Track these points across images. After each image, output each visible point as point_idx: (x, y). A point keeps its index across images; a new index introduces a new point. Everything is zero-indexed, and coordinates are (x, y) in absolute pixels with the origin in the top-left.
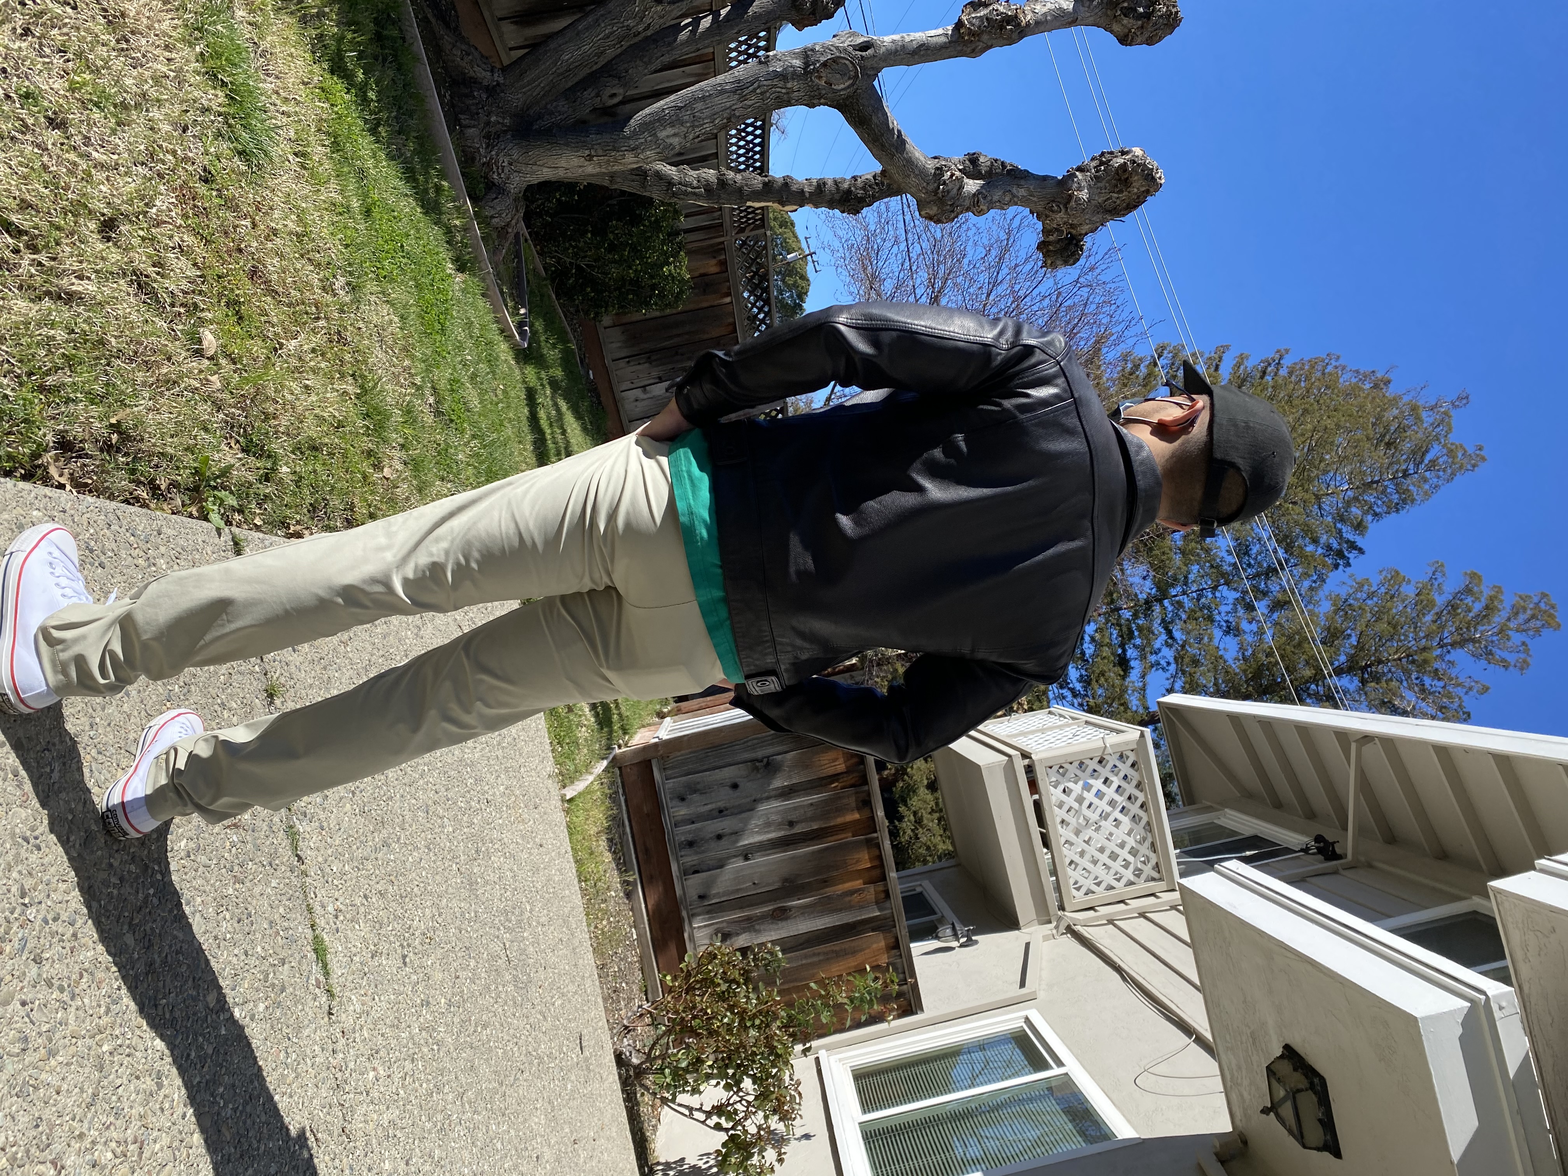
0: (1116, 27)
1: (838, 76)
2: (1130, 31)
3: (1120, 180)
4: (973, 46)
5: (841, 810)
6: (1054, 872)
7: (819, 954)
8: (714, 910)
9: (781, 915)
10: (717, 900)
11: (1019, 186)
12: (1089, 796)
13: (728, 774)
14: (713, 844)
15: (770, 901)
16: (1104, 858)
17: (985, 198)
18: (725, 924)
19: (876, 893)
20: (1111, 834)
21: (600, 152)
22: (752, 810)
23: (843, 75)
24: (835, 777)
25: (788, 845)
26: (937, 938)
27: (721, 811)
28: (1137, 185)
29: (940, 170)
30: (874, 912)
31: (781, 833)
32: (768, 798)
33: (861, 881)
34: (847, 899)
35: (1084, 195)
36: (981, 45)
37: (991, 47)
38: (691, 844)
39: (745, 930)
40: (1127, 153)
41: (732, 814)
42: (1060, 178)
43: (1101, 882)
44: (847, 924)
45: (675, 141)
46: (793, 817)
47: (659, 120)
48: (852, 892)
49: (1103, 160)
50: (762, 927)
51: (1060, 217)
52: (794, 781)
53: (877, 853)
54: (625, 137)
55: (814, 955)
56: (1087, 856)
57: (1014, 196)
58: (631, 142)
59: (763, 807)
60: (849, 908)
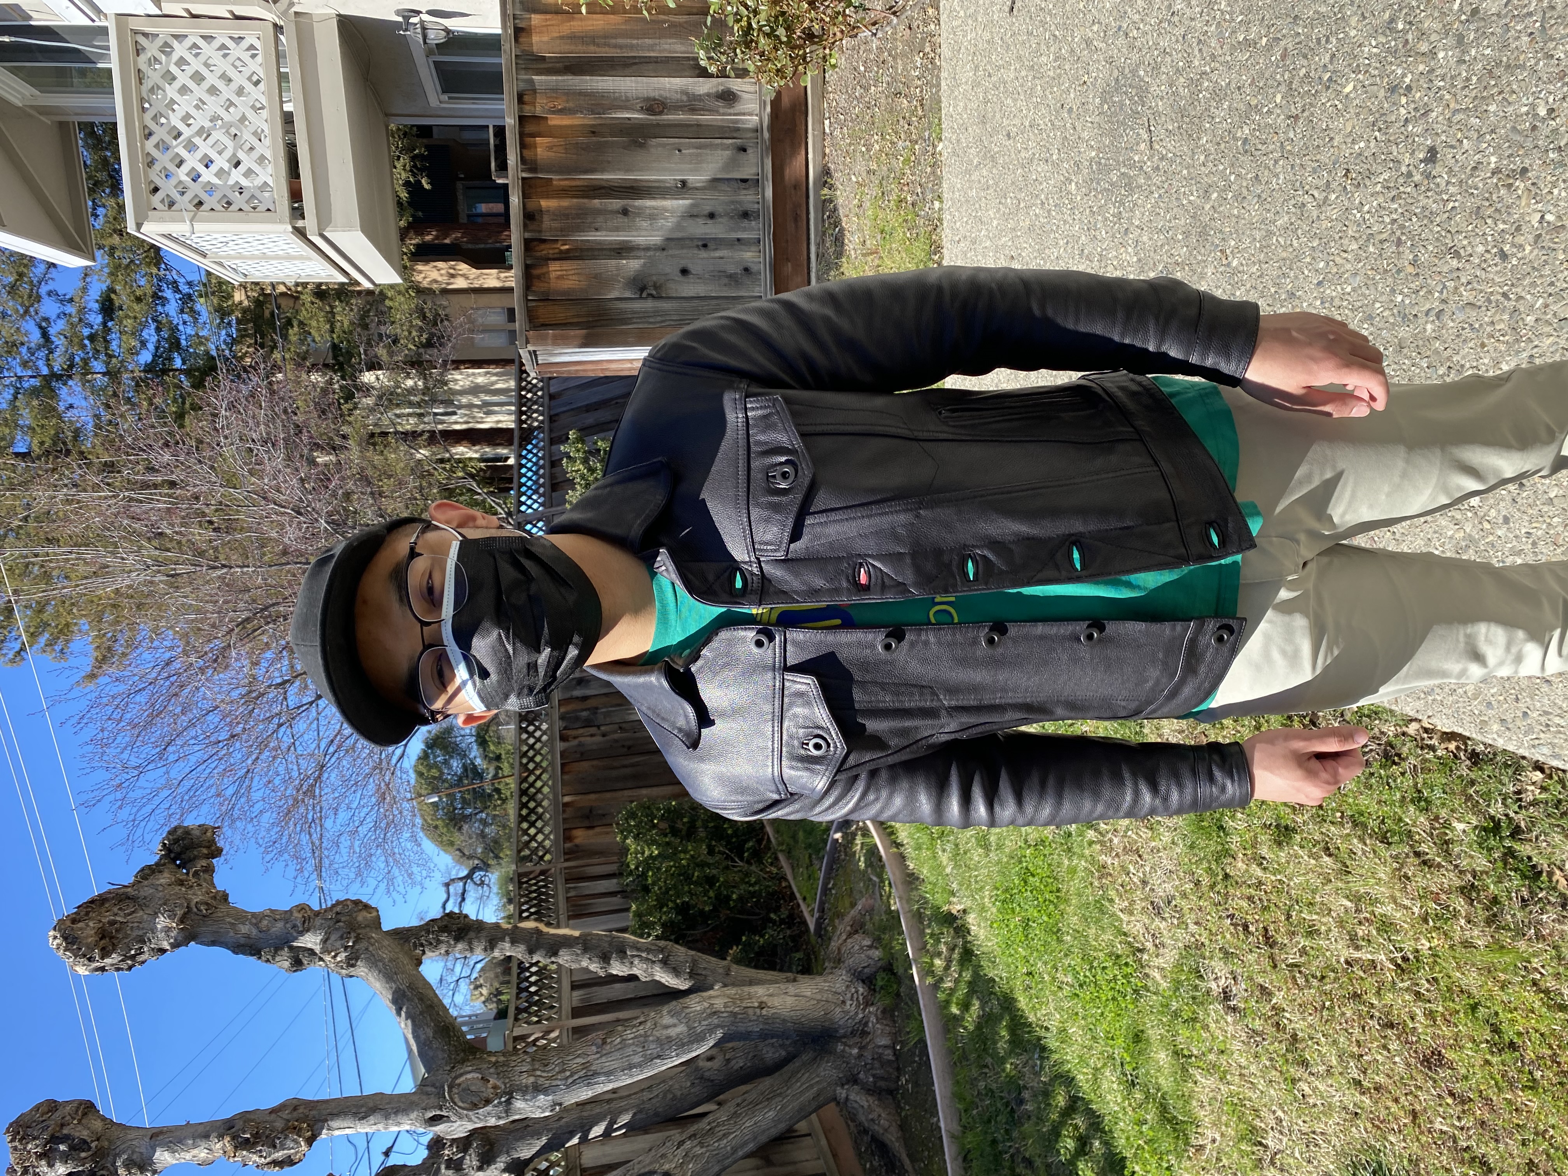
0: (98, 1125)
1: (473, 1088)
2: (80, 1121)
3: (112, 938)
4: (295, 1114)
5: (561, 215)
6: (283, 78)
7: (615, 46)
8: (730, 132)
9: (654, 106)
10: (725, 141)
11: (248, 937)
12: (221, 162)
13: (689, 288)
14: (720, 209)
15: (664, 125)
16: (211, 79)
17: (294, 926)
18: (721, 110)
19: (533, 104)
20: (197, 107)
21: (750, 1011)
22: (668, 239)
23: (467, 1090)
24: (564, 256)
25: (632, 188)
26: (447, 31)
27: (705, 246)
28: (88, 930)
29: (351, 962)
30: (540, 81)
31: (638, 203)
32: (647, 249)
33: (550, 123)
34: (571, 105)
35: (162, 922)
36: (285, 1114)
37: (273, 1111)
38: (745, 215)
39: (699, 98)
40: (97, 969)
41: (692, 239)
42: (193, 943)
43: (219, 49)
44: (574, 73)
45: (667, 1020)
46: (621, 220)
47: (683, 1045)
48: (561, 112)
49: (132, 960)
50: (679, 96)
51: (197, 896)
52: (613, 262)
53: (526, 153)
54: (722, 1027)
55: (621, 47)
56: (234, 86)
57: (256, 925)
58: (716, 1021)
59: (656, 239)
60: (569, 94)
